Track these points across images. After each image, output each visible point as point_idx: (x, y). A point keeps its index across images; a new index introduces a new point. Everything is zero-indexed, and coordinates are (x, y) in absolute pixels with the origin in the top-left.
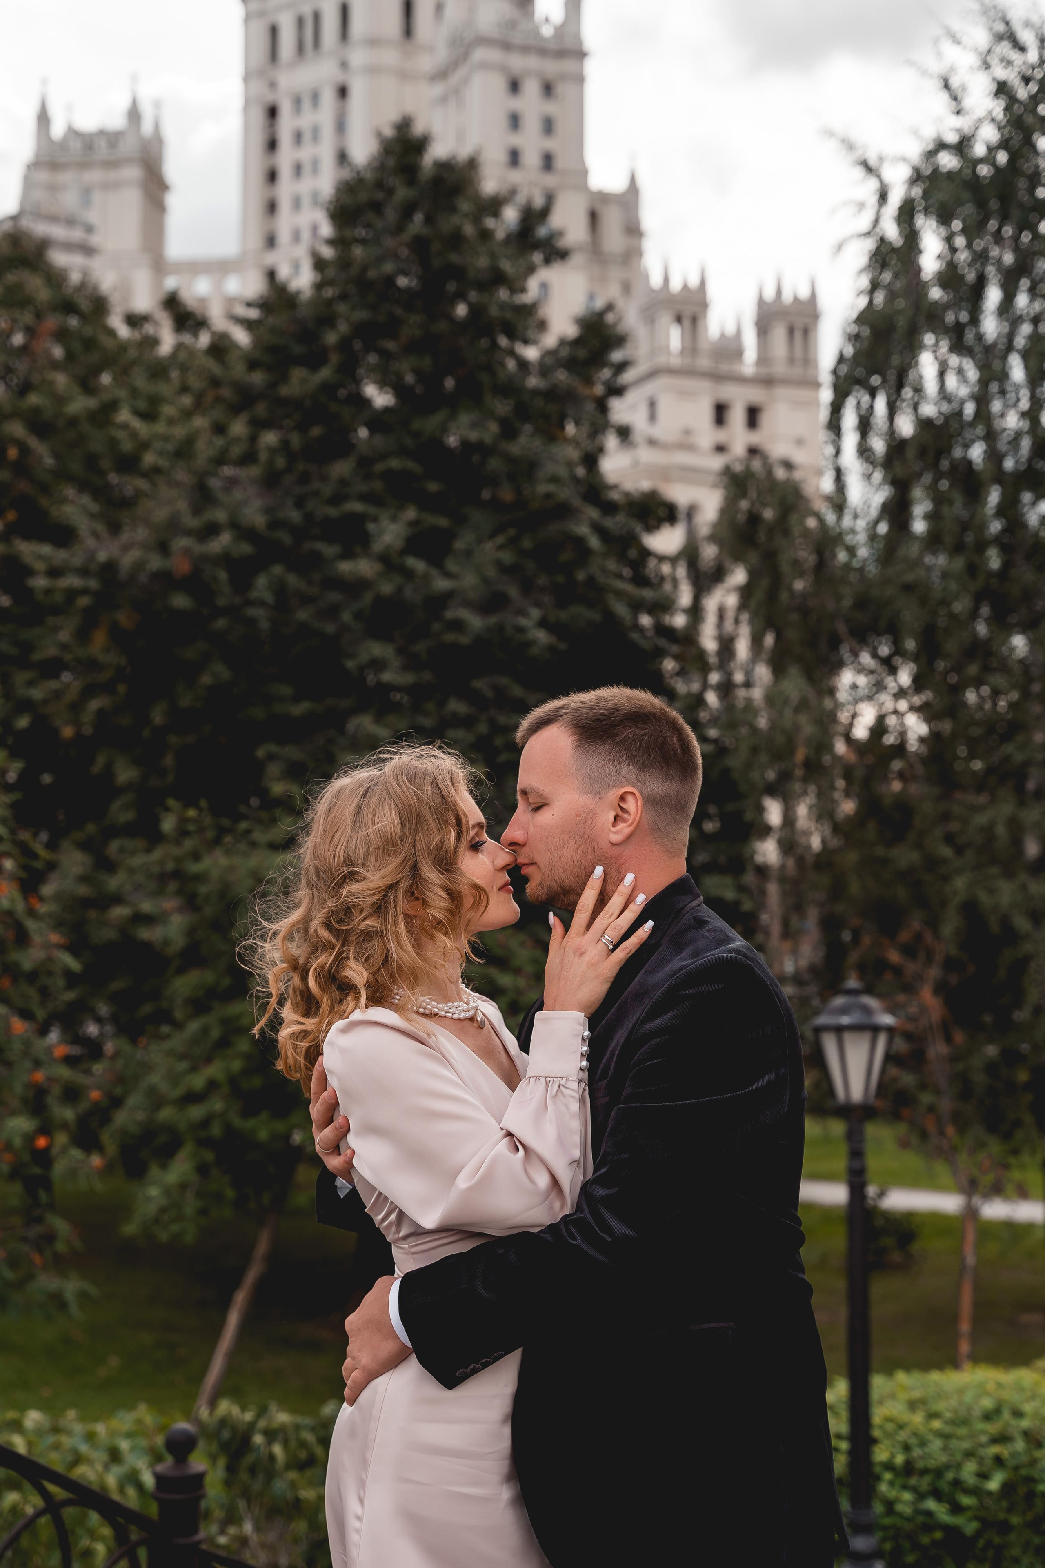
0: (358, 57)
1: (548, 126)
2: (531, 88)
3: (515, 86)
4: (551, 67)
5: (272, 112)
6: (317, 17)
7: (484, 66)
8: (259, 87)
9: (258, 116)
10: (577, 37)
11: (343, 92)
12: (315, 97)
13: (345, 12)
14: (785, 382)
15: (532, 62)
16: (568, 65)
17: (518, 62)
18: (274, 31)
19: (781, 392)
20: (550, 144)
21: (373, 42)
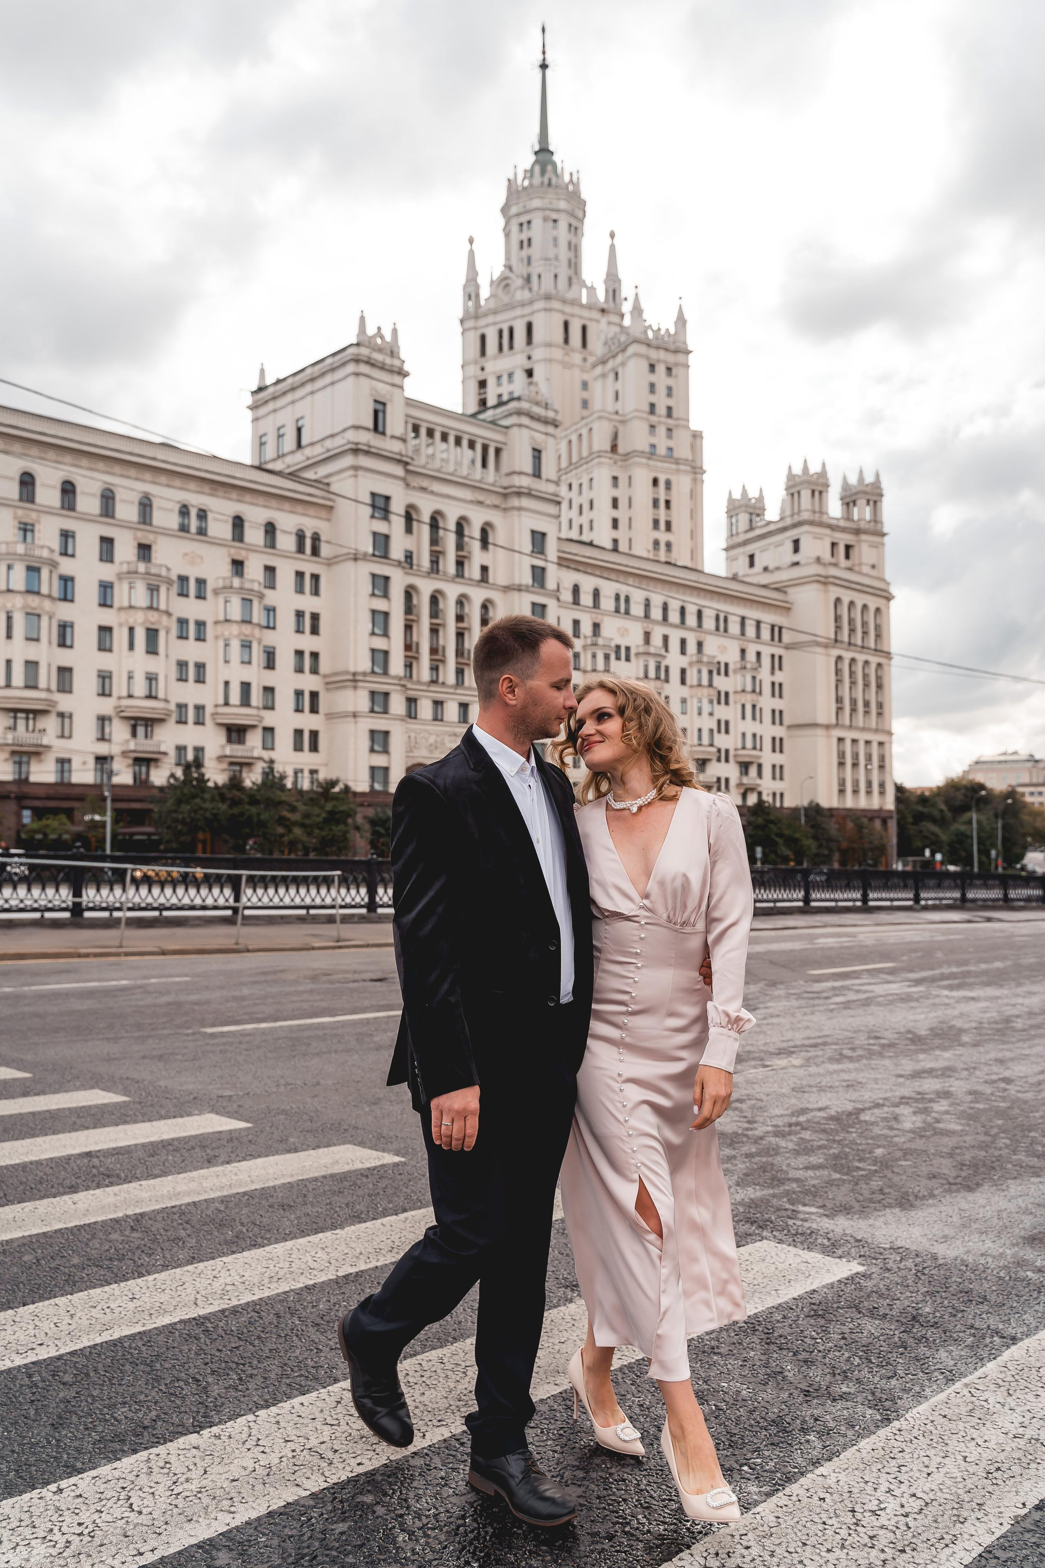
0: (538, 353)
1: (670, 391)
2: (661, 369)
3: (652, 367)
4: (671, 358)
5: (483, 384)
6: (511, 331)
7: (636, 355)
8: (473, 370)
9: (473, 386)
10: (685, 343)
11: (530, 373)
12: (510, 375)
13: (529, 327)
14: (866, 532)
15: (662, 354)
16: (680, 358)
17: (654, 354)
18: (483, 338)
19: (863, 537)
20: (670, 402)
21: (549, 345)
